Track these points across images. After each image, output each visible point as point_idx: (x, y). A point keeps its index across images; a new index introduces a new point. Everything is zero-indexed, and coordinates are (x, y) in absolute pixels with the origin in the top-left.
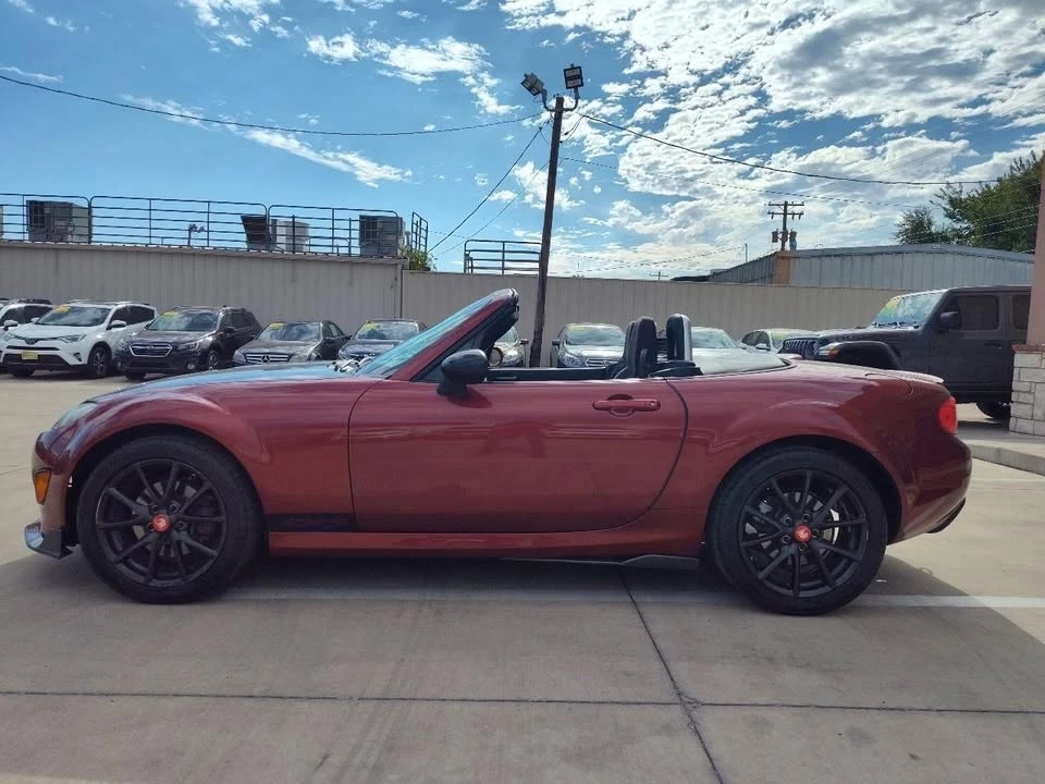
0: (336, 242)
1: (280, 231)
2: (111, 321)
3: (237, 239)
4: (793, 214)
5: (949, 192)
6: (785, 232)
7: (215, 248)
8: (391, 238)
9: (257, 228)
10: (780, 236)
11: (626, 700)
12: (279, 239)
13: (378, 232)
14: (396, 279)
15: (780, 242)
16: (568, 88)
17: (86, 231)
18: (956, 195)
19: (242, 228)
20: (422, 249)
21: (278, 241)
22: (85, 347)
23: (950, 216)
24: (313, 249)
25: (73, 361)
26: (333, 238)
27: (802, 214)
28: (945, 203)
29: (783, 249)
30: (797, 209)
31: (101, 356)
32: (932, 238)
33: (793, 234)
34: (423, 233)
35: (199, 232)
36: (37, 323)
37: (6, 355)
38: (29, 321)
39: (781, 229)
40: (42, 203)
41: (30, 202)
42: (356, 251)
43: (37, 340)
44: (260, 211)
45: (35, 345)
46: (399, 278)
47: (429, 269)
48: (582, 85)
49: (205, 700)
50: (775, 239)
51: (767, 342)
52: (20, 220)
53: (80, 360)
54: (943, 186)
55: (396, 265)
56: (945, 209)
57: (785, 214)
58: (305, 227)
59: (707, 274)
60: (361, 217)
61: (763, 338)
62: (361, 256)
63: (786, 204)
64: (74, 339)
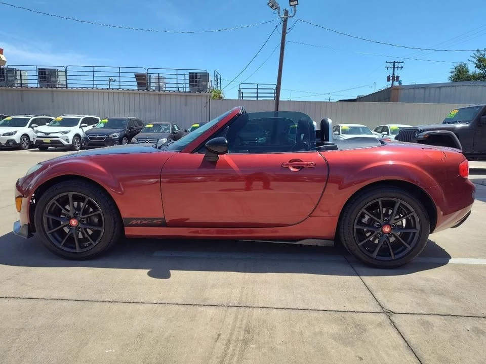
0: (179, 86)
1: (152, 80)
2: (81, 124)
3: (134, 85)
4: (398, 67)
5: (478, 54)
6: (393, 76)
7: (123, 89)
8: (204, 83)
9: (142, 80)
10: (391, 78)
11: (357, 310)
12: (152, 85)
13: (197, 80)
14: (207, 103)
15: (391, 81)
16: (290, 6)
17: (65, 82)
18: (482, 56)
19: (135, 80)
20: (219, 88)
21: (151, 85)
22: (70, 136)
23: (478, 67)
24: (167, 89)
25: (66, 143)
26: (177, 84)
27: (402, 67)
28: (475, 60)
29: (392, 85)
30: (400, 65)
31: (77, 140)
32: (468, 79)
33: (398, 77)
34: (219, 80)
35: (114, 81)
36: (48, 126)
37: (37, 140)
38: (45, 125)
39: (391, 75)
40: (45, 69)
41: (39, 69)
42: (188, 90)
43: (49, 133)
44: (143, 71)
45: (49, 136)
46: (208, 102)
47: (222, 98)
48: (298, 4)
49: (157, 305)
50: (389, 80)
51: (387, 131)
52: (36, 77)
53: (69, 142)
54: (475, 52)
55: (207, 96)
56: (476, 64)
57: (394, 67)
58: (164, 78)
59: (356, 98)
60: (190, 73)
61: (385, 129)
62: (190, 92)
63: (394, 62)
64: (66, 133)
